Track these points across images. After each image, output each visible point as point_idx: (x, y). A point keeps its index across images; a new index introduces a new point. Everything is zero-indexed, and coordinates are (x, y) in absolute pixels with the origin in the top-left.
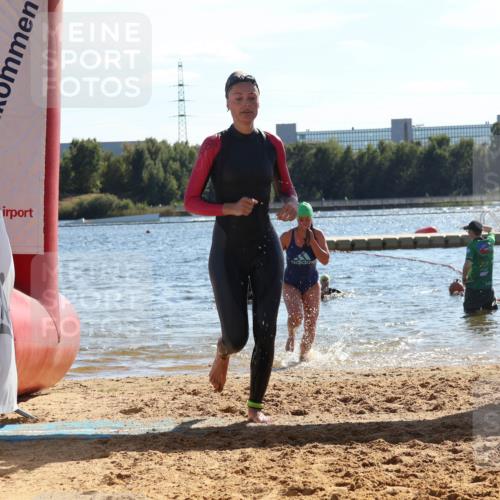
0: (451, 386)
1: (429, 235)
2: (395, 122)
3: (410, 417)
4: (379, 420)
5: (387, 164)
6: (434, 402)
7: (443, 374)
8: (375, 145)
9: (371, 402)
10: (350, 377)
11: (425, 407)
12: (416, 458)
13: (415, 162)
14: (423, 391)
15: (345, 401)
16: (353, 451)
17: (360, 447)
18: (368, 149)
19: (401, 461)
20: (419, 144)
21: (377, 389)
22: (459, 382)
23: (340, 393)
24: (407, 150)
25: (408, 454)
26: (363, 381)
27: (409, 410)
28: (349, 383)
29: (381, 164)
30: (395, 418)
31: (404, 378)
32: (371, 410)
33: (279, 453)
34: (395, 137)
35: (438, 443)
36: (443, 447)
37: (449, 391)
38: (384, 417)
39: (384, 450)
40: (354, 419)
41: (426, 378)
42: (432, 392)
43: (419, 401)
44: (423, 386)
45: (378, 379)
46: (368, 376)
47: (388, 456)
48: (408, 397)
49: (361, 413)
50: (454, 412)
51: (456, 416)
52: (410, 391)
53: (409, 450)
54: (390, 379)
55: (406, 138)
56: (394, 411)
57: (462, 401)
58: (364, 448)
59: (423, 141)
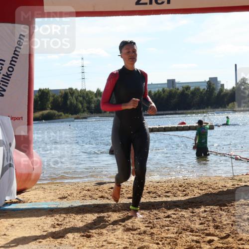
0: (191, 186)
1: (182, 126)
2: (168, 80)
3: (175, 199)
4: (163, 200)
5: (166, 97)
6: (185, 193)
7: (188, 181)
8: (161, 90)
9: (159, 193)
10: (151, 183)
11: (181, 195)
12: (177, 215)
13: (177, 96)
14: (180, 188)
15: (149, 193)
16: (152, 213)
17: (155, 211)
18: (158, 91)
19: (171, 217)
20: (178, 89)
21: (162, 188)
22: (195, 184)
23: (147, 190)
24: (173, 91)
25: (174, 214)
26: (156, 184)
27: (175, 196)
28: (151, 185)
29: (163, 97)
30: (169, 199)
31: (172, 183)
32: (160, 196)
33: (122, 214)
34: (169, 87)
35: (186, 209)
36: (188, 211)
37: (190, 188)
38: (165, 199)
39: (164, 212)
40: (152, 200)
41: (181, 183)
42: (184, 189)
43: (179, 192)
44: (180, 186)
45: (162, 183)
46: (158, 182)
47: (166, 215)
48: (174, 191)
49: (155, 197)
50: (193, 197)
51: (193, 198)
52: (175, 189)
53: (174, 212)
54: (167, 184)
55: (173, 87)
56: (169, 197)
57: (196, 192)
58: (157, 212)
59: (180, 88)
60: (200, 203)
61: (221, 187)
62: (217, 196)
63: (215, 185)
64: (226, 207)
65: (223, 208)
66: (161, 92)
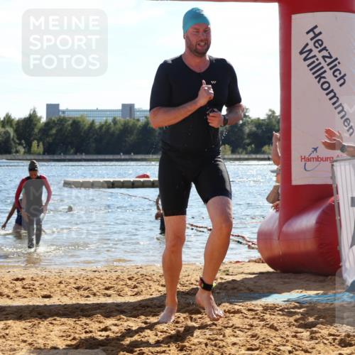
0: (147, 279)
1: (142, 180)
2: (124, 106)
3: (120, 300)
4: (99, 302)
5: (117, 132)
6: (136, 290)
7: (143, 271)
8: (110, 120)
9: (95, 289)
10: (83, 272)
11: (129, 293)
12: (120, 327)
13: (136, 131)
14: (129, 282)
15: (78, 288)
16: (79, 322)
17: (84, 320)
18: (106, 122)
19: (110, 330)
20: (138, 120)
21: (99, 281)
22: (153, 277)
23: (75, 283)
24: (131, 124)
25: (116, 325)
26: (91, 275)
27: (119, 295)
28: (83, 276)
29: (114, 132)
30: (109, 300)
31: (118, 273)
32: (95, 295)
33: (30, 324)
34: (123, 116)
35: (135, 317)
36: (139, 320)
37: (146, 282)
38: (103, 300)
39: (100, 322)
40: (82, 301)
41: (133, 274)
42: (135, 283)
43: (126, 289)
44: (130, 279)
45: (101, 273)
46: (95, 271)
47: (102, 326)
48: (119, 287)
49: (88, 297)
50: (148, 297)
51: (149, 299)
52: (121, 283)
53: (116, 322)
54: (110, 274)
55: (131, 116)
56: (109, 296)
57: (153, 290)
58: (87, 321)
59: (141, 119)
60: (159, 307)
61: (194, 282)
62: (188, 296)
63: (186, 278)
64: (200, 316)
65: (194, 316)
66: (110, 124)
